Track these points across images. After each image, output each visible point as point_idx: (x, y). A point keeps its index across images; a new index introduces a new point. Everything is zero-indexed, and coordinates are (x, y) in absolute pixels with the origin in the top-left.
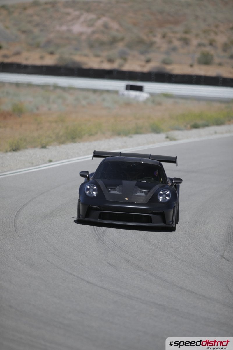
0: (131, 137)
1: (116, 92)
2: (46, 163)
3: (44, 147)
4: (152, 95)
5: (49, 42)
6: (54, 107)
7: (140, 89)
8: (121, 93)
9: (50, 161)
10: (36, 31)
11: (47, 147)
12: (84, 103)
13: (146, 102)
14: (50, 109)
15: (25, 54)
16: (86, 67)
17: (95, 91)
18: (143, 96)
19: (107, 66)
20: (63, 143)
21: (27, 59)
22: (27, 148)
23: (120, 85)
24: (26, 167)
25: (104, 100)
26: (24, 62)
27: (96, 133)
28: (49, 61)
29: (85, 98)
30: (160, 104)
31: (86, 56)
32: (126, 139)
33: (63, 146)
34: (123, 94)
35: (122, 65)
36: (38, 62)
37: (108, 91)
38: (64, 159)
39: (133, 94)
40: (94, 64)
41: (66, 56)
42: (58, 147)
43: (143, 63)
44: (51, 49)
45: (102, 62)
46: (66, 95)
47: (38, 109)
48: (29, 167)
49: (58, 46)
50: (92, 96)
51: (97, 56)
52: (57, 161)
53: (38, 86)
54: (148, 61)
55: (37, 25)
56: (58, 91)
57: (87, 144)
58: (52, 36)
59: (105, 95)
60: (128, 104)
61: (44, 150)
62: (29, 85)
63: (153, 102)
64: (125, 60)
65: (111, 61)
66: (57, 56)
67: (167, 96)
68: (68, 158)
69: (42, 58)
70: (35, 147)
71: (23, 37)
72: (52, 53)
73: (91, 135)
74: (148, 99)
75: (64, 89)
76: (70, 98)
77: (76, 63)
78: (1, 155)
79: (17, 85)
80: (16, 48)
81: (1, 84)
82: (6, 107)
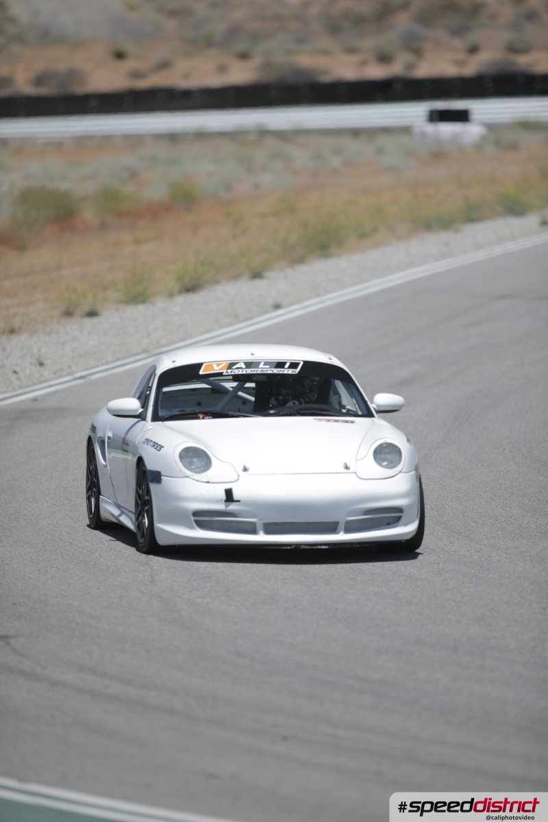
0: (457, 231)
1: (406, 130)
2: (266, 312)
3: (257, 275)
4: (491, 127)
5: (234, 31)
6: (267, 179)
7: (457, 116)
8: (417, 130)
9: (277, 307)
10: (201, 8)
11: (266, 274)
12: (335, 162)
13: (479, 146)
14: (257, 186)
15: (182, 65)
16: (326, 79)
17: (355, 133)
18: (471, 132)
19: (376, 72)
20: (300, 260)
21: (186, 76)
22: (217, 282)
23: (413, 113)
24: (222, 326)
25: (380, 151)
26: (182, 84)
27: (375, 230)
28: (240, 74)
29: (337, 151)
30: (513, 147)
31: (325, 52)
32: (445, 236)
33: (302, 269)
34: (424, 134)
35: (412, 66)
36: (215, 81)
37: (386, 130)
38: (309, 298)
39: (447, 129)
40: (346, 69)
41: (279, 59)
42: (289, 271)
43: (461, 56)
44: (242, 46)
45: (364, 63)
46: (290, 149)
47: (228, 187)
48: (230, 324)
49: (256, 37)
50: (353, 145)
51: (351, 51)
52: (291, 304)
53: (221, 135)
54: (473, 50)
56: (271, 142)
57: (357, 257)
58: (239, 14)
59: (383, 140)
60: (439, 154)
61: (258, 282)
62: (202, 135)
63: (497, 143)
64: (418, 52)
65: (384, 59)
66: (256, 62)
67: (528, 126)
68: (317, 296)
69: (222, 69)
70: (236, 277)
71: (171, 24)
72: (244, 56)
73: (362, 236)
74: (483, 139)
75: (281, 135)
76: (301, 156)
77: (299, 72)
78: (160, 303)
79: (173, 138)
80: (161, 53)
81: (134, 141)
82: (155, 190)
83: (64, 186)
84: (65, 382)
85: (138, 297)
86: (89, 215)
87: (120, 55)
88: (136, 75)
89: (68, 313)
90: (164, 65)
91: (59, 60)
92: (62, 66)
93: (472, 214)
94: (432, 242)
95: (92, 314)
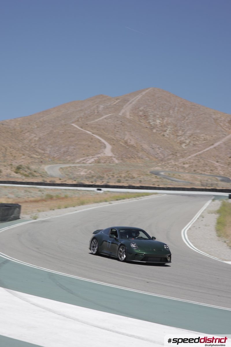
0: (99, 203)
1: (94, 191)
4: (104, 191)
5: (74, 177)
6: (77, 195)
7: (100, 190)
9: (76, 211)
10: (70, 174)
11: (75, 207)
12: (85, 194)
13: (102, 194)
14: (75, 196)
15: (68, 181)
16: (85, 184)
17: (88, 191)
18: (102, 192)
19: (91, 184)
20: (80, 205)
21: (68, 182)
22: (69, 207)
23: (95, 189)
27: (89, 203)
28: (75, 183)
30: (106, 194)
31: (85, 181)
34: (96, 192)
35: (95, 183)
36: (71, 183)
40: (87, 183)
41: (79, 181)
42: (78, 207)
43: (101, 183)
44: (75, 179)
45: (89, 182)
46: (79, 192)
47: (72, 196)
48: (70, 212)
49: (77, 178)
50: (87, 192)
52: (78, 211)
53: (71, 190)
54: (103, 182)
55: (71, 173)
57: (86, 205)
58: (75, 176)
59: (91, 192)
60: (98, 194)
63: (104, 193)
65: (92, 182)
66: (77, 181)
67: (109, 191)
68: (81, 210)
70: (71, 207)
71: (66, 176)
72: (75, 181)
73: (87, 203)
75: (79, 190)
76: (81, 193)
77: (82, 183)
78: (62, 209)
79: (66, 190)
80: (65, 179)
81: (61, 189)
82: (63, 196)
83: (52, 194)
84: (49, 218)
85: (59, 208)
86: (54, 198)
87: (60, 179)
88: (62, 182)
89: (51, 210)
90: (65, 181)
91: (53, 179)
92: (53, 180)
93: (101, 202)
94: (96, 204)
95: (53, 210)
